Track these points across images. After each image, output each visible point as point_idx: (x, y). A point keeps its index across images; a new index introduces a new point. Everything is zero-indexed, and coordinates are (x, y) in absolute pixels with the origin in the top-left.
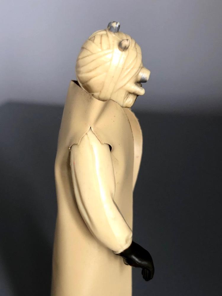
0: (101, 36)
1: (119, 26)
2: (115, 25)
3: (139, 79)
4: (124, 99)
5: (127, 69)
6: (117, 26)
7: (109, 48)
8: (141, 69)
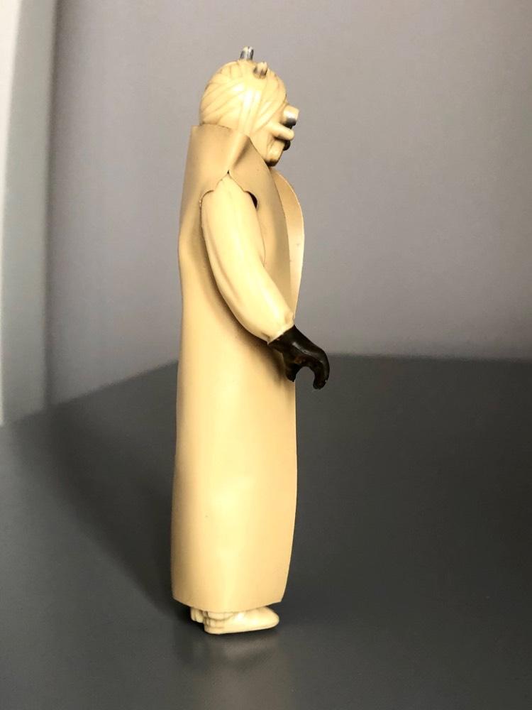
0: (230, 67)
1: (252, 51)
2: (247, 51)
3: (285, 120)
4: (268, 145)
5: (267, 101)
6: (250, 51)
7: (241, 76)
8: (286, 106)
